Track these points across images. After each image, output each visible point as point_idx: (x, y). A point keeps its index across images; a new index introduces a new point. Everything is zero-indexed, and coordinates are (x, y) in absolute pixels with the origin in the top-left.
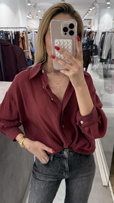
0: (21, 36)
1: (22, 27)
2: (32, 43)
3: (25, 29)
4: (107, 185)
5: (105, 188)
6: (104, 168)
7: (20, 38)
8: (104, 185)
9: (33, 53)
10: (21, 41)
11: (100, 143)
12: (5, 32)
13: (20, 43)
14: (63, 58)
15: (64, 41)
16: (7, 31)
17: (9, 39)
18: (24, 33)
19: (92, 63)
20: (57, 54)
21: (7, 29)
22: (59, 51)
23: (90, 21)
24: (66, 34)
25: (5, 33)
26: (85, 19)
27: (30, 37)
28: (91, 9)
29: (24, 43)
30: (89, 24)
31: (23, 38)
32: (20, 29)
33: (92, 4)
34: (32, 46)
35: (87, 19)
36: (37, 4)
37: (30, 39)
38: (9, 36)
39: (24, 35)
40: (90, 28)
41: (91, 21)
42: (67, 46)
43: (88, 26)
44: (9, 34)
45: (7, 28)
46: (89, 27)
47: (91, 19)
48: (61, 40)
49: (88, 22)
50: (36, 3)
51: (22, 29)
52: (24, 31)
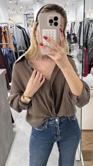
0: (3, 30)
1: (4, 22)
2: (14, 36)
3: (7, 24)
7: (3, 32)
9: (15, 45)
10: (3, 36)
13: (2, 37)
15: (50, 31)
18: (6, 27)
24: (51, 25)
27: (12, 31)
28: (67, 3)
29: (6, 37)
31: (5, 33)
32: (2, 25)
34: (14, 39)
37: (12, 33)
39: (5, 30)
42: (52, 34)
51: (4, 25)
52: (5, 26)
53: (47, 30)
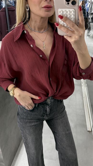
4: (91, 130)
5: (89, 133)
6: (89, 117)
8: (88, 130)
11: (89, 97)
14: (66, 25)
15: (67, 11)
19: (88, 29)
20: (61, 22)
22: (62, 19)
24: (68, 4)
42: (70, 15)
48: (64, 10)
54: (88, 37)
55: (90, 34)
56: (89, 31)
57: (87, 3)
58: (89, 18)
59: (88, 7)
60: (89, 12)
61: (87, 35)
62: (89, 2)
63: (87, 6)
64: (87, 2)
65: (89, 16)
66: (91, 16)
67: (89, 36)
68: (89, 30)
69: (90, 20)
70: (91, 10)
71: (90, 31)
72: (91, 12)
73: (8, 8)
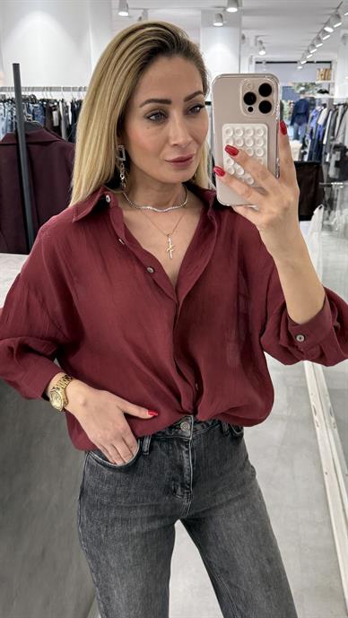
12: (43, 100)
16: (50, 98)
17: (56, 124)
21: (48, 93)
23: (327, 66)
24: (250, 110)
25: (42, 105)
26: (312, 62)
28: (328, 29)
30: (324, 79)
33: (333, 11)
35: (318, 62)
36: (149, 11)
38: (55, 113)
40: (327, 92)
41: (331, 68)
43: (319, 85)
44: (55, 108)
45: (51, 89)
46: (325, 88)
47: (330, 62)
49: (319, 70)
50: (145, 11)
53: (238, 126)
54: (325, 234)
55: (333, 223)
56: (329, 213)
57: (318, 108)
58: (328, 164)
59: (321, 122)
60: (324, 142)
61: (323, 226)
62: (325, 105)
63: (315, 119)
64: (314, 105)
65: (326, 154)
66: (336, 157)
67: (330, 228)
68: (329, 208)
69: (332, 172)
70: (333, 134)
71: (333, 212)
72: (334, 143)
73: (27, 136)
